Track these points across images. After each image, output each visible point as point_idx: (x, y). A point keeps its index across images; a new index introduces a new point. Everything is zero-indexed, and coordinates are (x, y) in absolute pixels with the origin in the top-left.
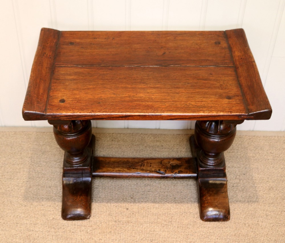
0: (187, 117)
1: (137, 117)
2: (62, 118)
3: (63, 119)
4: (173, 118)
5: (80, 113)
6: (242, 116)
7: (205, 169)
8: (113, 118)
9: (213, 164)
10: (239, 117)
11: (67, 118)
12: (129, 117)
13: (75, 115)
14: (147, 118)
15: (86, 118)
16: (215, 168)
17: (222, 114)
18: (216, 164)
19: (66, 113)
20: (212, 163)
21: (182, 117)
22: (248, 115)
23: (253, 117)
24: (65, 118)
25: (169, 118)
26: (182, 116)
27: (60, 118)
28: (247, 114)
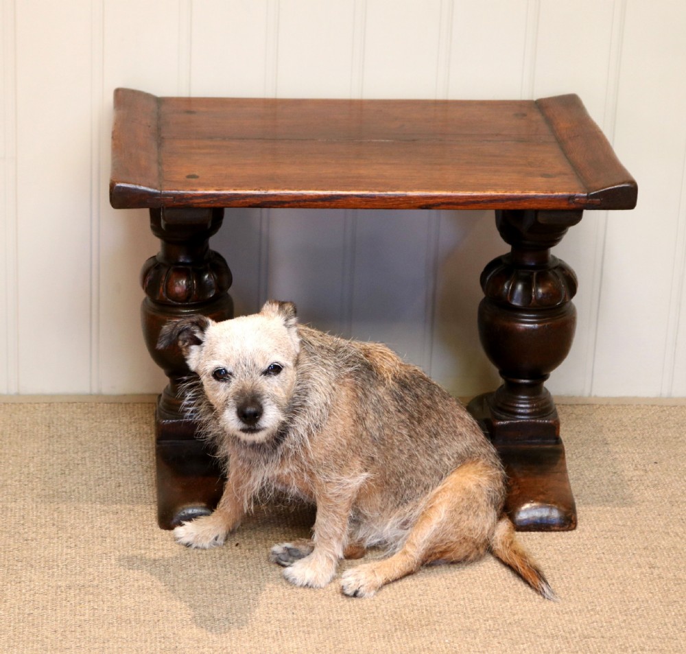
0: (461, 201)
1: (356, 198)
2: (197, 201)
3: (198, 203)
4: (431, 202)
5: (235, 190)
6: (577, 199)
7: (508, 422)
8: (305, 201)
9: (528, 411)
10: (571, 201)
11: (206, 200)
12: (337, 199)
13: (224, 195)
14: (376, 201)
15: (246, 202)
16: (533, 421)
17: (533, 193)
18: (534, 410)
19: (206, 190)
20: (526, 408)
21: (450, 201)
22: (587, 197)
23: (598, 200)
24: (203, 200)
25: (422, 204)
26: (450, 197)
27: (191, 201)
28: (586, 195)
